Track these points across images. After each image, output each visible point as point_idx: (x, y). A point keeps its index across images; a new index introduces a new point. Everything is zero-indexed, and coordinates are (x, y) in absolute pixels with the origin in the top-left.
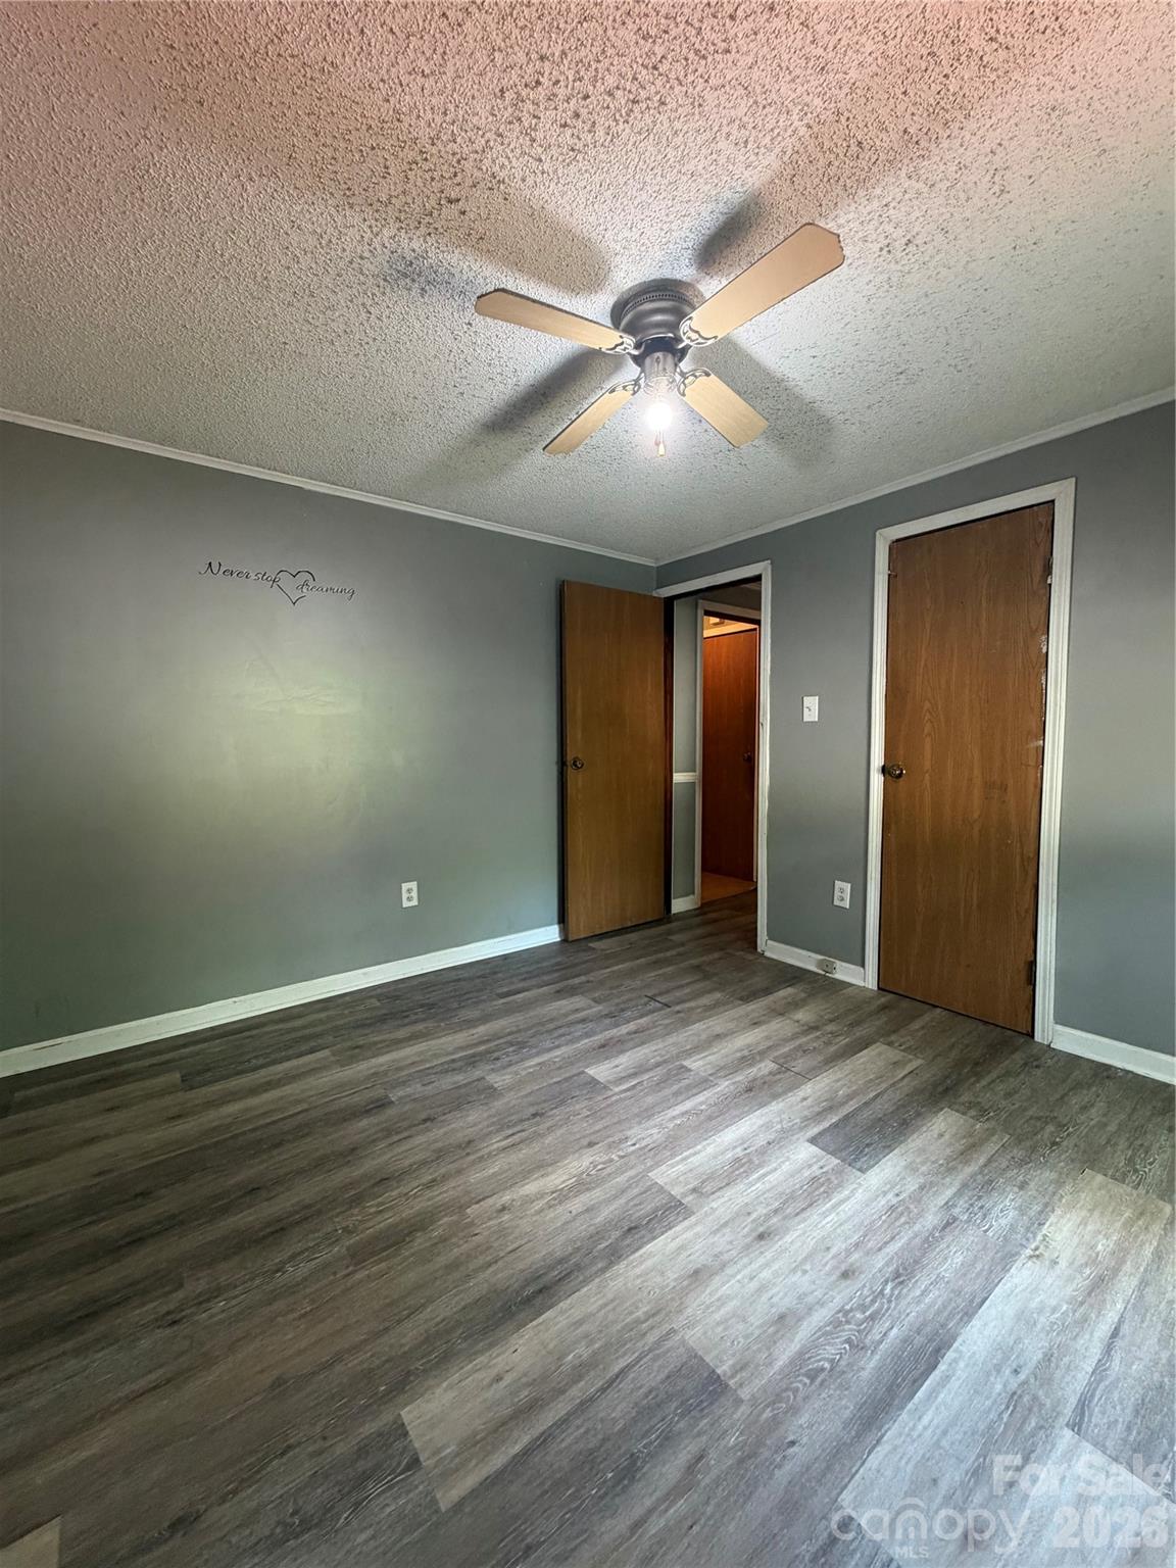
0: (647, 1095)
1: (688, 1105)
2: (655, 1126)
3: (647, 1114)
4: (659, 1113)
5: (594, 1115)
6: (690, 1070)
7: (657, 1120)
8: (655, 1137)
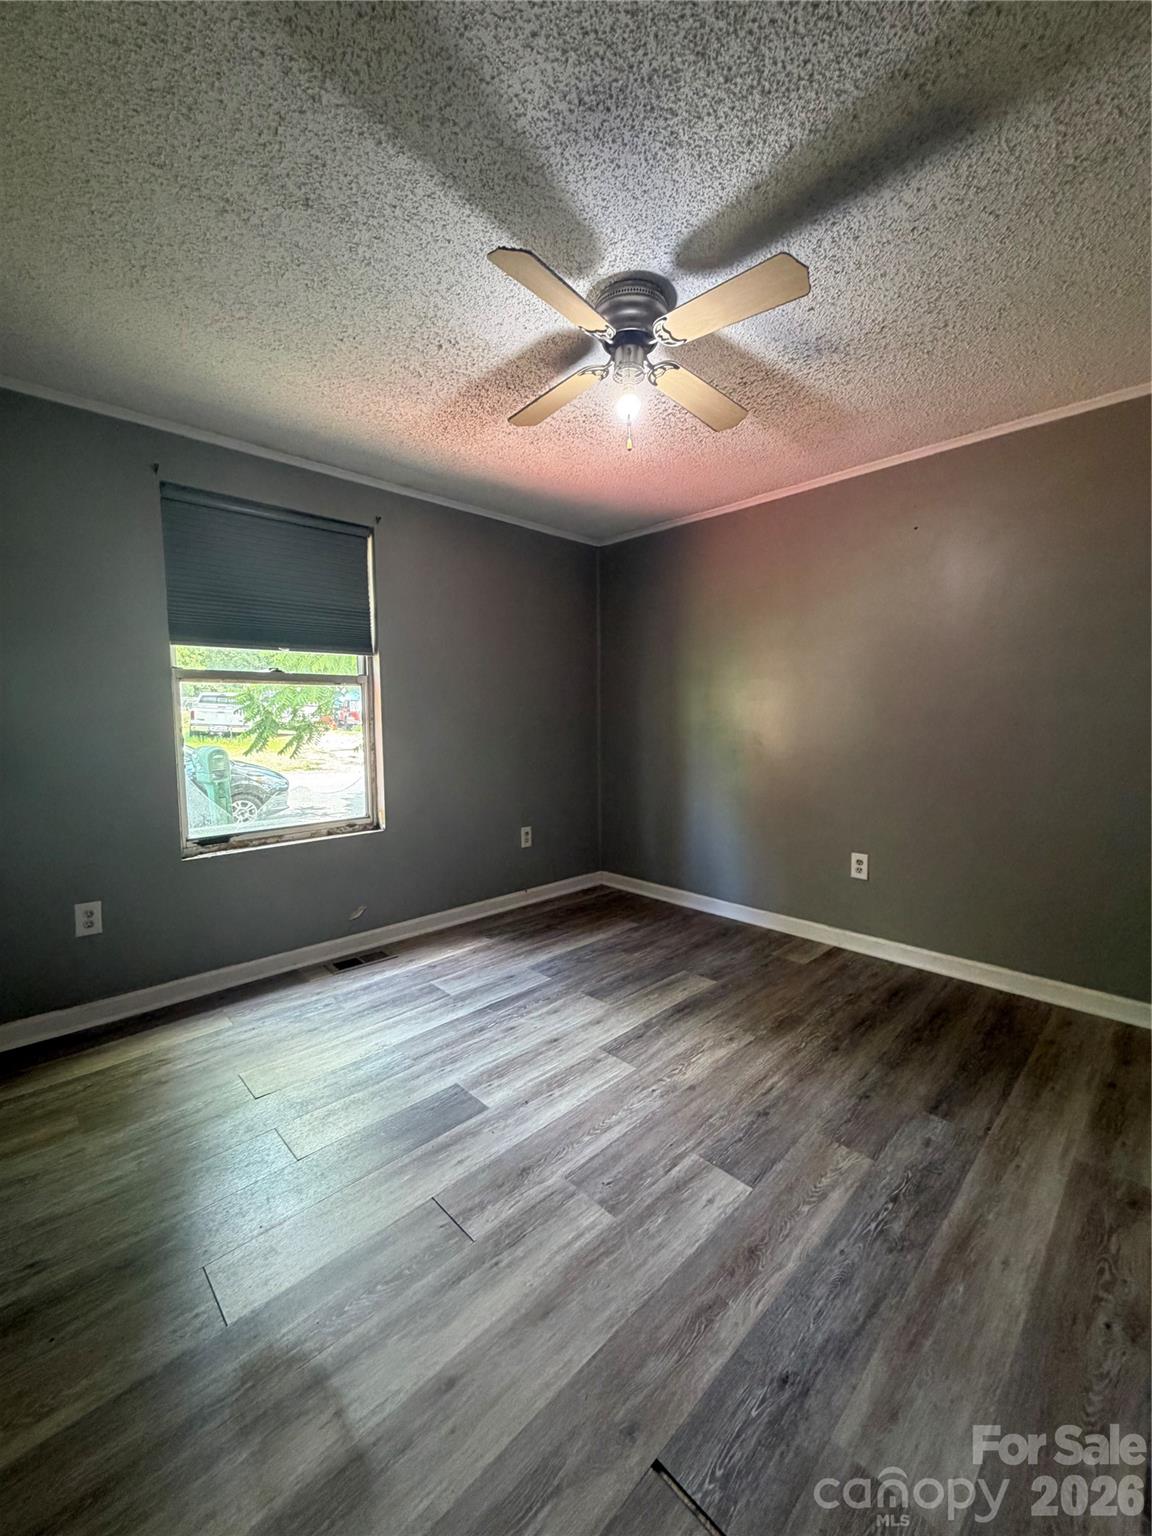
0: (654, 1151)
1: (605, 1140)
2: (637, 1111)
3: (649, 1125)
4: (634, 1128)
5: (703, 1120)
6: (602, 1202)
7: (636, 1119)
8: (635, 1100)
